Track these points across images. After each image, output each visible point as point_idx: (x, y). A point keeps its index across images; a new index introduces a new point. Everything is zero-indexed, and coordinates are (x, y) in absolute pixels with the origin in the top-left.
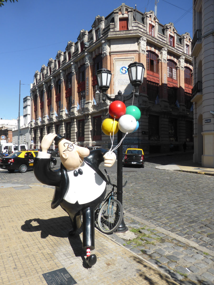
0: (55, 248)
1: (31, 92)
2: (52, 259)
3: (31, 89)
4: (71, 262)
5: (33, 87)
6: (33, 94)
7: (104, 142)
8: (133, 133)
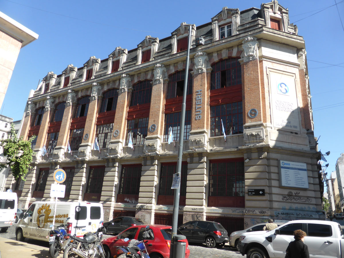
1: (30, 102)
3: (29, 99)
5: (35, 96)
6: (34, 106)
8: (308, 198)
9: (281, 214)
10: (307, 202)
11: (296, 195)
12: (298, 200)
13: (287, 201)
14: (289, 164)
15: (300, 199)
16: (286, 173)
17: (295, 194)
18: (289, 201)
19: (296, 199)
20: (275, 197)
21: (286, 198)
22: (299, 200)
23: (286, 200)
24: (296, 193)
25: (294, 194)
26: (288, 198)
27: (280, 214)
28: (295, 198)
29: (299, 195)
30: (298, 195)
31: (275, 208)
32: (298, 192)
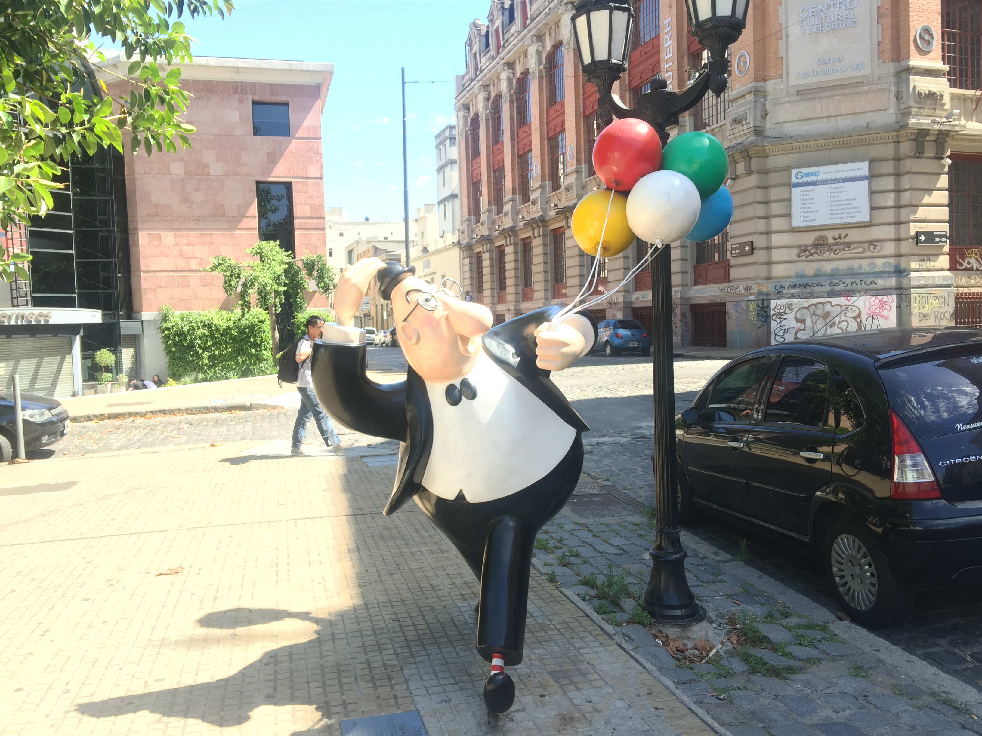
0: (413, 650)
2: (390, 681)
4: (447, 699)
7: (741, 289)
8: (872, 244)
9: (790, 286)
10: (869, 254)
11: (839, 240)
12: (843, 252)
13: (811, 258)
14: (817, 173)
15: (846, 249)
16: (806, 195)
17: (835, 239)
18: (816, 256)
19: (836, 250)
20: (776, 255)
21: (807, 253)
22: (844, 250)
23: (807, 257)
24: (837, 237)
25: (831, 241)
26: (813, 251)
27: (787, 286)
28: (834, 248)
29: (847, 240)
30: (842, 241)
31: (777, 278)
32: (843, 233)
